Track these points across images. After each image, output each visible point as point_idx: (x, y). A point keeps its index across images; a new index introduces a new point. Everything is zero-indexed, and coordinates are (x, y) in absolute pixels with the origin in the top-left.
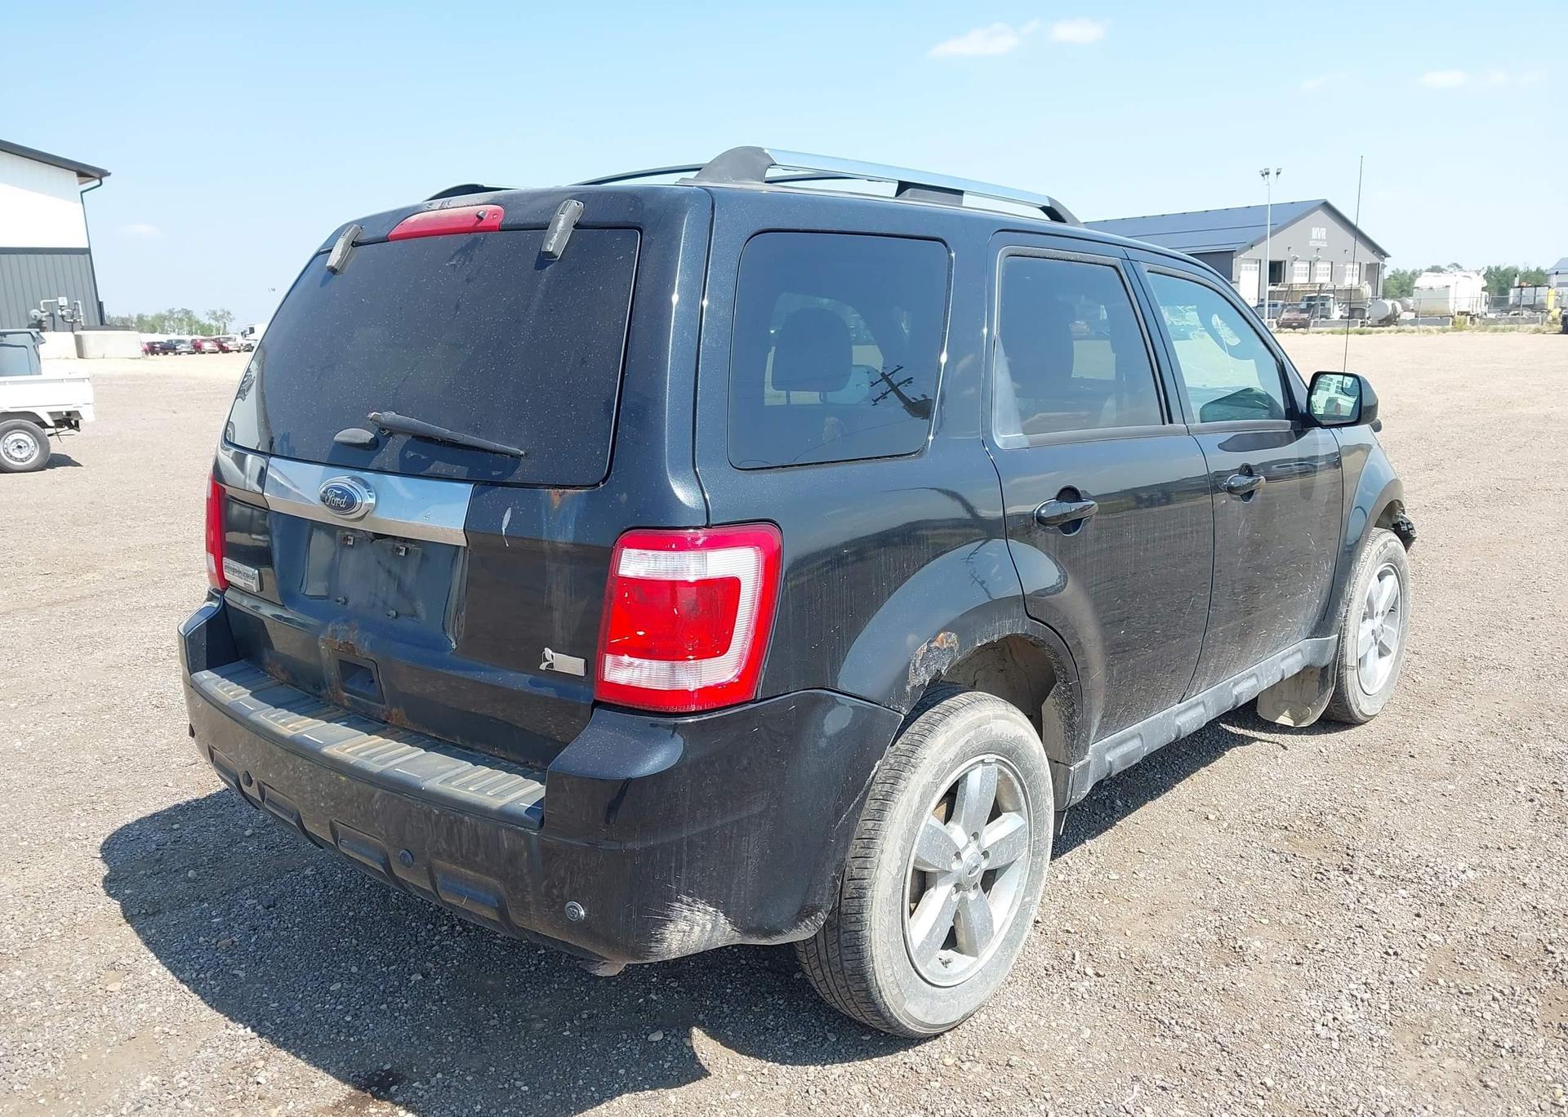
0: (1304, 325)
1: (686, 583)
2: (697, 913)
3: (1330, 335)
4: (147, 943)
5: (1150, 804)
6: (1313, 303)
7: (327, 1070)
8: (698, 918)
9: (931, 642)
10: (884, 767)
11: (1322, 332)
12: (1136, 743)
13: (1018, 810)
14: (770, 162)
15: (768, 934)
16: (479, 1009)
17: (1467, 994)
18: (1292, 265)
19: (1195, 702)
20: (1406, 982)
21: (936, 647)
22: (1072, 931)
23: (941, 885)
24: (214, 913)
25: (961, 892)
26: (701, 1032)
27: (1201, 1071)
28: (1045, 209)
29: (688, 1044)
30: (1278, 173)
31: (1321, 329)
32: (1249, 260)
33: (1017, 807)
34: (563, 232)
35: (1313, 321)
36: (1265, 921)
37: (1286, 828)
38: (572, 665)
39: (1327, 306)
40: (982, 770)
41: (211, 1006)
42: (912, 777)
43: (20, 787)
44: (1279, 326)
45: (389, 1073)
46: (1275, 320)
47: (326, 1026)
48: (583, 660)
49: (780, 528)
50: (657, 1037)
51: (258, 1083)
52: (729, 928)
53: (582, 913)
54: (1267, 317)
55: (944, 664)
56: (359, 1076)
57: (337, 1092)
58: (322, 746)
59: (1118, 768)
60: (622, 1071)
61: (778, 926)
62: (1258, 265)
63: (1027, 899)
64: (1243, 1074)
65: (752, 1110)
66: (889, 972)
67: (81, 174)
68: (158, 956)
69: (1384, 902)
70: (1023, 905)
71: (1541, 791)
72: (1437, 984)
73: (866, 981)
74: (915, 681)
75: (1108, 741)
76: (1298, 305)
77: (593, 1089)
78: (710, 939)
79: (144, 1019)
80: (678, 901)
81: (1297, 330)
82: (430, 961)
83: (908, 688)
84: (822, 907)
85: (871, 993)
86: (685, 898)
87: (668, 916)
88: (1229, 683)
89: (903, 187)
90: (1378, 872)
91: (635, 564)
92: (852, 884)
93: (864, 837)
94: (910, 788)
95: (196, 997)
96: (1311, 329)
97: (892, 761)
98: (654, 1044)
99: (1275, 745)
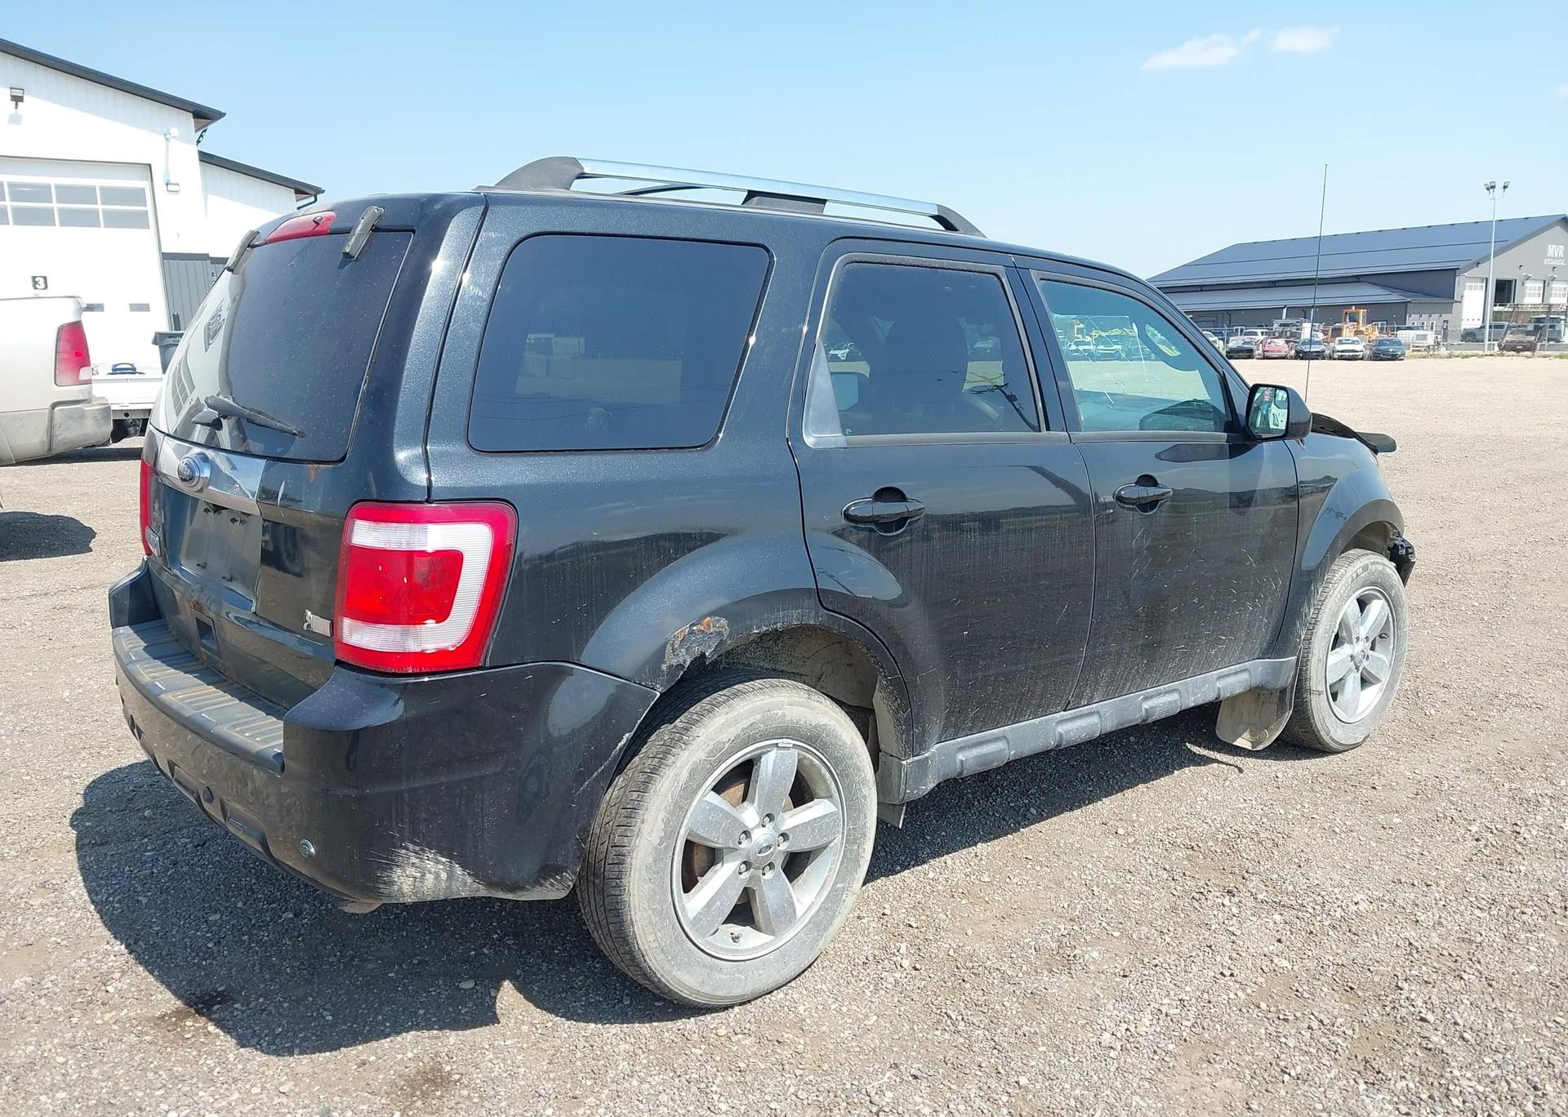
0: (1530, 348)
1: (423, 553)
2: (427, 862)
3: (1558, 359)
4: (82, 869)
5: (1067, 814)
6: (1541, 325)
7: (168, 987)
8: (428, 866)
9: (693, 625)
10: (658, 743)
11: (1549, 356)
12: (1001, 745)
13: (830, 797)
14: (579, 171)
15: (513, 888)
16: (327, 947)
17: (1284, 1019)
18: (1523, 284)
19: (1086, 712)
20: (1225, 1002)
21: (700, 631)
22: (914, 925)
23: (727, 862)
24: (149, 848)
25: (752, 870)
26: (511, 985)
27: (962, 1065)
28: (939, 219)
29: (493, 994)
30: (1505, 187)
31: (1548, 353)
32: (1472, 278)
33: (828, 795)
34: (360, 235)
35: (1539, 344)
36: (1116, 934)
37: (1192, 848)
38: (321, 625)
39: (1557, 329)
40: (776, 753)
41: (106, 925)
42: (682, 753)
43: (50, 731)
44: (1501, 348)
45: (220, 994)
46: (1496, 343)
47: (188, 950)
48: (329, 622)
49: (515, 507)
50: (468, 985)
51: (107, 991)
52: (469, 880)
53: (312, 850)
54: (1487, 339)
55: (710, 647)
56: (194, 994)
57: (168, 1005)
58: (162, 692)
59: (972, 768)
60: (421, 1012)
61: (521, 882)
62: (1484, 284)
63: (840, 885)
64: (1002, 1071)
65: (517, 1057)
66: (651, 938)
67: (298, 192)
68: (84, 880)
69: (1253, 924)
70: (834, 889)
71: (1495, 831)
72: (1259, 1007)
73: (628, 944)
74: (671, 660)
75: (963, 741)
76: (1526, 326)
77: (388, 1024)
78: (449, 887)
79: (47, 930)
80: (402, 847)
81: (1521, 353)
82: (308, 903)
83: (664, 667)
84: (567, 868)
85: (634, 956)
86: (411, 846)
87: (393, 860)
88: (1140, 695)
89: (752, 194)
90: (1260, 897)
91: (366, 535)
92: (613, 851)
93: (628, 806)
94: (679, 764)
95: (97, 916)
96: (1538, 353)
97: (666, 738)
98: (462, 991)
99: (1232, 767)
